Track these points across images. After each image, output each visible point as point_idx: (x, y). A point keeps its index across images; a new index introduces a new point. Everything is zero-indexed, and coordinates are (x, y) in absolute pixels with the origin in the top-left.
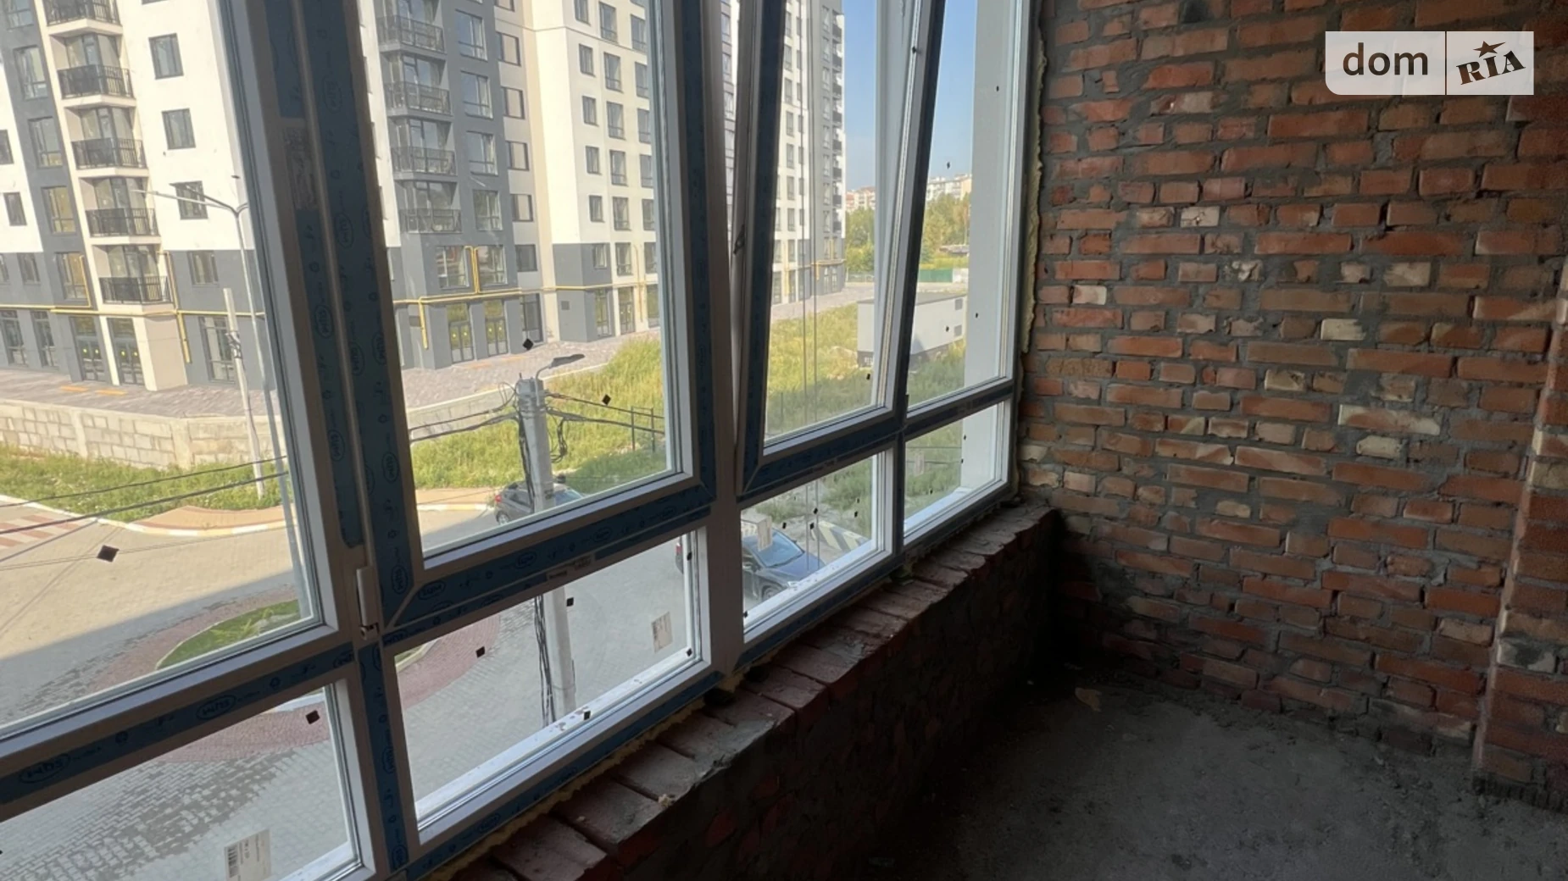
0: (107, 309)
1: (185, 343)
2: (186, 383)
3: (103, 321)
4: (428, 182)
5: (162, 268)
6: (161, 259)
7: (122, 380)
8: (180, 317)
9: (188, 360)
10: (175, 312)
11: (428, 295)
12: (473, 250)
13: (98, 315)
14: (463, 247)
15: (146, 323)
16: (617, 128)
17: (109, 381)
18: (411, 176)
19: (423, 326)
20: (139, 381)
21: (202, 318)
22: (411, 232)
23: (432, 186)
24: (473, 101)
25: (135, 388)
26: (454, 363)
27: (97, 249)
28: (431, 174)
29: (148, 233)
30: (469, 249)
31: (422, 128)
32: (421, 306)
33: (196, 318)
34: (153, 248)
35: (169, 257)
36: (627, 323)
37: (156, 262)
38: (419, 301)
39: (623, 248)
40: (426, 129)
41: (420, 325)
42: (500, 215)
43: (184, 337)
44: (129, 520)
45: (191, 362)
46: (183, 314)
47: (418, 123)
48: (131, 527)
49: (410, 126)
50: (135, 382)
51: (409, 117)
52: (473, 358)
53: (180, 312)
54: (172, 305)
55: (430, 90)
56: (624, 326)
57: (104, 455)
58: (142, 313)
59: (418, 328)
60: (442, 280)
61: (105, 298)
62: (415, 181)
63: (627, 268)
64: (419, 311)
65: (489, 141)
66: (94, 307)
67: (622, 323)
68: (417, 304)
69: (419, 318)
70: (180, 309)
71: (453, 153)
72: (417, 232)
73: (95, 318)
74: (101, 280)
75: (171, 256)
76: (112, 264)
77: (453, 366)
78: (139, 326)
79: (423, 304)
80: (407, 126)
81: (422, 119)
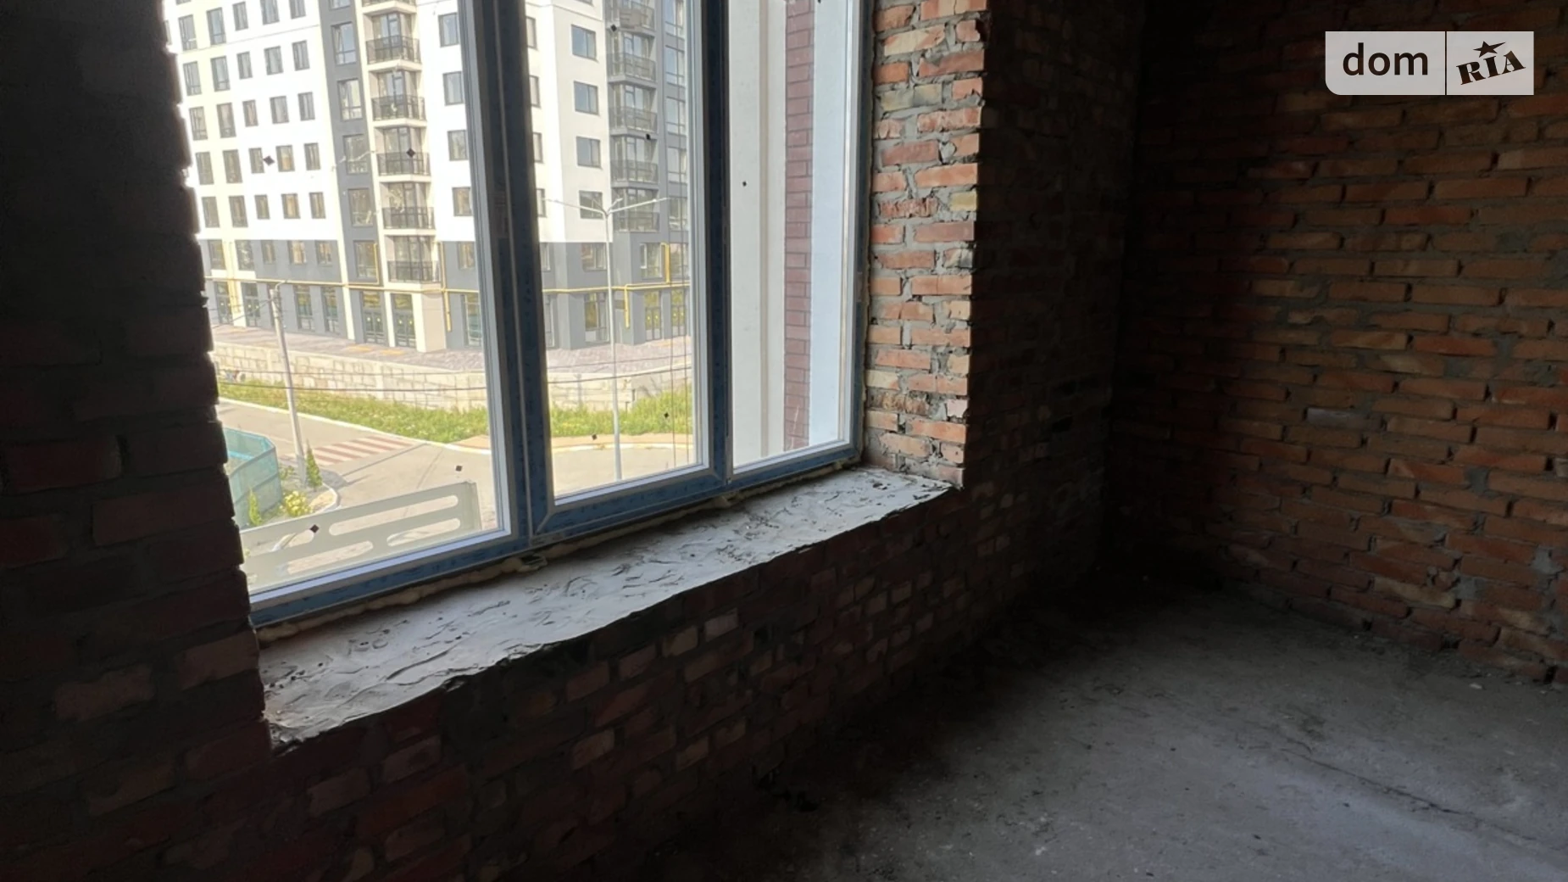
0: (391, 286)
1: (448, 316)
2: (445, 347)
3: (387, 296)
4: (636, 189)
5: (434, 256)
6: (435, 248)
7: (397, 344)
8: (446, 295)
9: (449, 329)
10: (442, 290)
11: (633, 283)
12: (667, 247)
13: (383, 291)
14: (659, 244)
15: (423, 300)
17: (386, 344)
18: (626, 184)
19: (627, 308)
20: (411, 344)
21: (463, 295)
22: (621, 230)
23: (640, 192)
24: (672, 121)
25: (408, 350)
26: (647, 341)
27: (387, 238)
28: (639, 183)
29: (425, 226)
30: (664, 246)
31: (635, 144)
32: (626, 293)
33: (459, 295)
34: (429, 239)
35: (442, 247)
37: (430, 249)
38: (625, 288)
41: (624, 308)
43: (448, 310)
44: (446, 441)
45: (451, 331)
46: (449, 293)
48: (449, 446)
50: (408, 346)
52: (661, 338)
53: (447, 290)
54: (439, 285)
55: (642, 113)
57: (397, 399)
58: (420, 290)
59: (622, 311)
60: (643, 270)
61: (390, 278)
62: (627, 188)
64: (624, 296)
66: (381, 284)
68: (623, 290)
69: (623, 302)
70: (447, 287)
71: (657, 166)
72: (625, 230)
73: (381, 293)
74: (389, 263)
75: (444, 246)
76: (396, 251)
77: (647, 344)
78: (417, 301)
79: (628, 290)
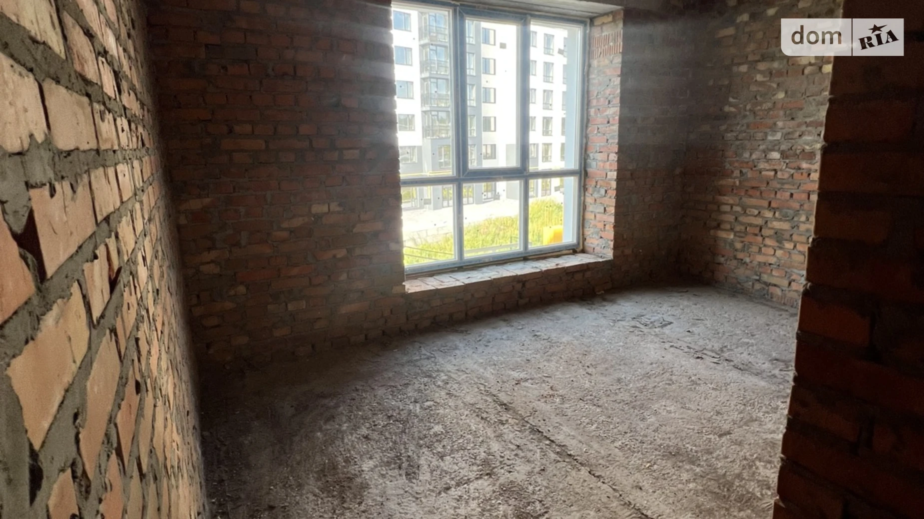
16: (549, 77)
36: (546, 190)
39: (547, 146)
40: (439, 83)
42: (475, 128)
47: (435, 80)
49: (431, 82)
51: (430, 78)
56: (544, 192)
63: (549, 158)
65: (472, 88)
67: (542, 190)
80: (429, 83)
81: (437, 79)
